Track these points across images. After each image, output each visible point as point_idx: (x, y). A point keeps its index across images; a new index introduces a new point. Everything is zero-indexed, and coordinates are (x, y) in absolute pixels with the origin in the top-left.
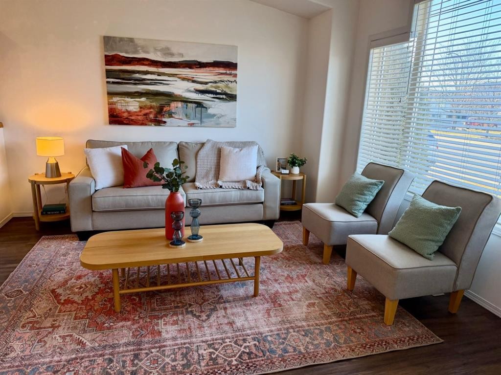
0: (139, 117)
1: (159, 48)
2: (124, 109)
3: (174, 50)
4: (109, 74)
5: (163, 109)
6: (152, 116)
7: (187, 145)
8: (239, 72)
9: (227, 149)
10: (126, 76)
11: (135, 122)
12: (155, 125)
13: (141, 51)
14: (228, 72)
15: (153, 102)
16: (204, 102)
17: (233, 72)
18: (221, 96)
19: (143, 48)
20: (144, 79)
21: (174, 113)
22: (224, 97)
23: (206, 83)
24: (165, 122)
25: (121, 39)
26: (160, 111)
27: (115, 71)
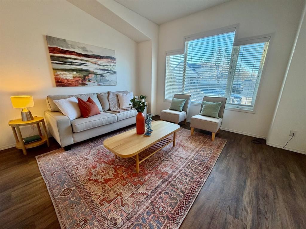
0: (74, 82)
1: (81, 47)
2: (64, 78)
3: (88, 49)
4: (53, 58)
5: (85, 78)
6: (80, 81)
7: (101, 94)
8: (117, 61)
9: (121, 94)
10: (64, 60)
11: (71, 84)
12: (82, 86)
13: (70, 47)
14: (112, 61)
15: (80, 74)
16: (104, 74)
17: (114, 61)
18: (110, 72)
19: (71, 45)
20: (74, 62)
21: (91, 80)
22: (112, 72)
23: (104, 66)
24: (87, 84)
25: (58, 39)
26: (84, 79)
27: (57, 57)
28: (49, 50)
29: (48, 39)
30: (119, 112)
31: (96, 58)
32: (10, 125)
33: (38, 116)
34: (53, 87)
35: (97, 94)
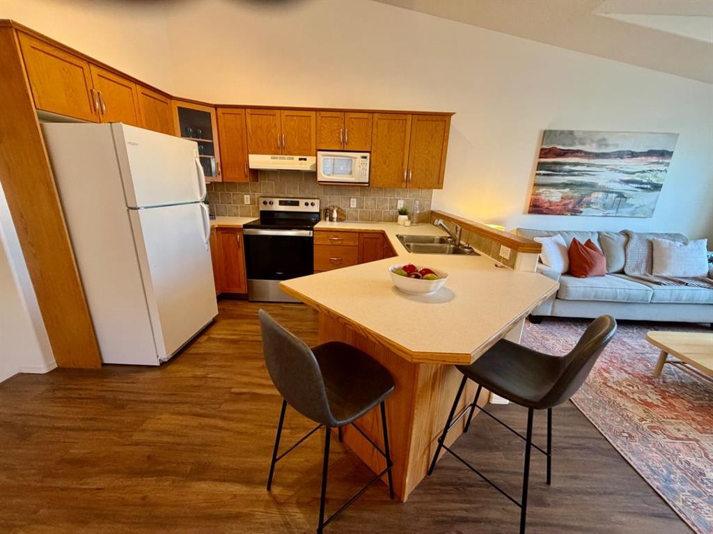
0: (559, 207)
1: (595, 140)
2: (547, 199)
3: (610, 141)
4: (541, 166)
5: (582, 200)
6: (570, 206)
7: (608, 236)
8: (674, 159)
10: (557, 168)
11: (553, 211)
12: (571, 215)
13: (577, 143)
14: (661, 161)
15: (574, 193)
16: (626, 192)
17: (666, 161)
18: (646, 186)
19: (580, 140)
20: (573, 171)
21: (592, 203)
22: (649, 186)
23: (634, 173)
24: (581, 212)
26: (580, 201)
27: (548, 163)
28: (540, 154)
29: (547, 135)
30: (659, 284)
31: (622, 158)
35: (599, 233)
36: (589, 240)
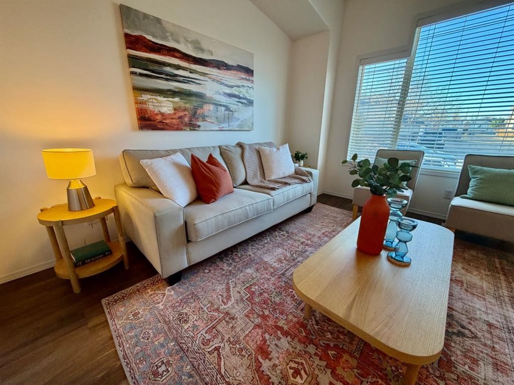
0: (174, 121)
1: (190, 40)
2: (156, 110)
3: (204, 45)
4: (133, 61)
5: (196, 112)
6: (186, 119)
7: (228, 149)
8: (256, 77)
9: (266, 149)
10: (156, 67)
11: (169, 126)
12: (191, 130)
13: (170, 38)
14: (248, 78)
15: (185, 103)
16: (230, 105)
17: (251, 78)
18: (243, 101)
19: (172, 34)
20: (176, 75)
21: (206, 116)
22: (245, 101)
23: (232, 87)
24: (199, 126)
25: (146, 16)
26: (194, 115)
27: (141, 58)
28: (127, 42)
29: (125, 13)
30: (273, 189)
31: (219, 68)
32: (41, 222)
33: (102, 198)
34: (134, 130)
35: (220, 147)
36: (211, 155)
